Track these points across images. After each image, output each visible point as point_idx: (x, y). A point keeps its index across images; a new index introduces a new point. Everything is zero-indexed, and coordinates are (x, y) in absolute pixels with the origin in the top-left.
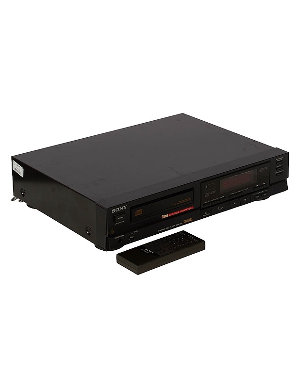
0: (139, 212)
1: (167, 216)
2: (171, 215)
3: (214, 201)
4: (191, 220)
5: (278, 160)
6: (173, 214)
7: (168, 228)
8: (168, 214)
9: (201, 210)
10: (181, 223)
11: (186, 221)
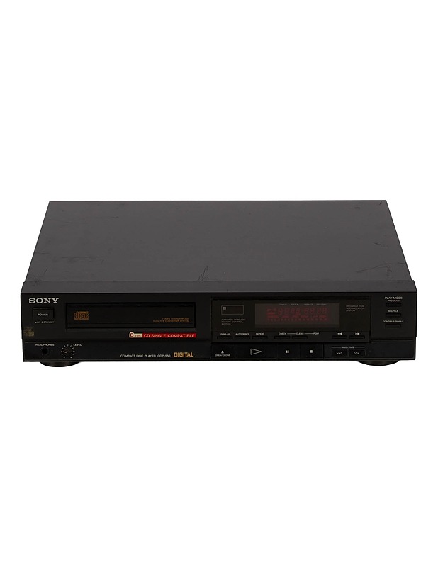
0: (81, 315)
1: (141, 335)
2: (148, 336)
3: (239, 336)
4: (189, 355)
5: (389, 299)
6: (153, 336)
7: (140, 356)
8: (143, 333)
9: (212, 343)
10: (169, 356)
11: (178, 355)
